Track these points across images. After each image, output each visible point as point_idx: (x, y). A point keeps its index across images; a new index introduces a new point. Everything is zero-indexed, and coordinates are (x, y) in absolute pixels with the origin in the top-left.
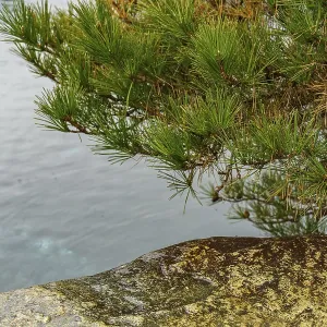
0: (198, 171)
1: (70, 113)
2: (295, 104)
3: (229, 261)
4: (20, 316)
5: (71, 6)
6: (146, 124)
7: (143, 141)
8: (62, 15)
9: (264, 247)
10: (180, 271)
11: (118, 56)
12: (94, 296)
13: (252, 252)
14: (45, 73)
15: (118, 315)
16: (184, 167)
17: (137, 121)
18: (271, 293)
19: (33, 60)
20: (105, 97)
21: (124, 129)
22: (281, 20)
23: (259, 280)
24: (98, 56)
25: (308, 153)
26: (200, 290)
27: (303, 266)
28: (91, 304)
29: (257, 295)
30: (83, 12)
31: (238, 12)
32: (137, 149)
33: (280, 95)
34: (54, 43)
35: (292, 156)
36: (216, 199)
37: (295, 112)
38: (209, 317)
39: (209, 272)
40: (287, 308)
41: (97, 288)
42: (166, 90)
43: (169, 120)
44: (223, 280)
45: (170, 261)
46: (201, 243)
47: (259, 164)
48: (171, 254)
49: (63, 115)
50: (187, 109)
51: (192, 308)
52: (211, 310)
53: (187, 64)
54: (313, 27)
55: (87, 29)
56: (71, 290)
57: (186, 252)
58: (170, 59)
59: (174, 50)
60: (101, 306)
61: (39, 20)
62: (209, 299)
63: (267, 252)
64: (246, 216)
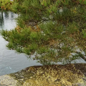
0: (31, 55)
1: (11, 47)
2: (46, 44)
3: (37, 69)
4: (4, 80)
5: (11, 30)
6: (23, 48)
7: (23, 51)
8: (9, 31)
9: (42, 67)
10: (29, 71)
11: (18, 38)
12: (16, 76)
13: (40, 68)
14: (7, 41)
15: (19, 79)
16: (29, 55)
17: (22, 48)
18: (43, 74)
19: (5, 38)
20: (16, 44)
21: (20, 49)
22: (44, 32)
23: (42, 72)
24: (15, 38)
25: (49, 52)
26: (32, 74)
27: (48, 70)
28: (15, 77)
29: (41, 75)
30: (13, 31)
31: (37, 30)
32: (22, 52)
33: (44, 43)
34: (8, 36)
35: (46, 52)
36: (34, 59)
37: (46, 46)
38: (34, 79)
39: (34, 71)
40: (46, 77)
41: (16, 74)
42: (26, 43)
43: (27, 47)
44: (36, 73)
45: (27, 70)
46: (32, 67)
47: (41, 54)
48: (28, 69)
49: (10, 47)
50: (29, 46)
51: (31, 77)
52: (34, 77)
53: (29, 39)
54: (48, 32)
55: (13, 34)
56: (12, 75)
57: (30, 68)
58: (26, 38)
59: (27, 36)
60: (17, 77)
61: (6, 32)
62: (34, 76)
63: (43, 68)
64: (39, 62)
